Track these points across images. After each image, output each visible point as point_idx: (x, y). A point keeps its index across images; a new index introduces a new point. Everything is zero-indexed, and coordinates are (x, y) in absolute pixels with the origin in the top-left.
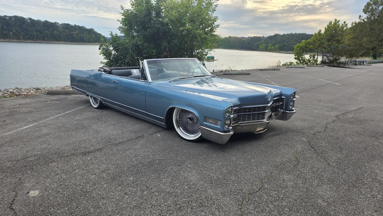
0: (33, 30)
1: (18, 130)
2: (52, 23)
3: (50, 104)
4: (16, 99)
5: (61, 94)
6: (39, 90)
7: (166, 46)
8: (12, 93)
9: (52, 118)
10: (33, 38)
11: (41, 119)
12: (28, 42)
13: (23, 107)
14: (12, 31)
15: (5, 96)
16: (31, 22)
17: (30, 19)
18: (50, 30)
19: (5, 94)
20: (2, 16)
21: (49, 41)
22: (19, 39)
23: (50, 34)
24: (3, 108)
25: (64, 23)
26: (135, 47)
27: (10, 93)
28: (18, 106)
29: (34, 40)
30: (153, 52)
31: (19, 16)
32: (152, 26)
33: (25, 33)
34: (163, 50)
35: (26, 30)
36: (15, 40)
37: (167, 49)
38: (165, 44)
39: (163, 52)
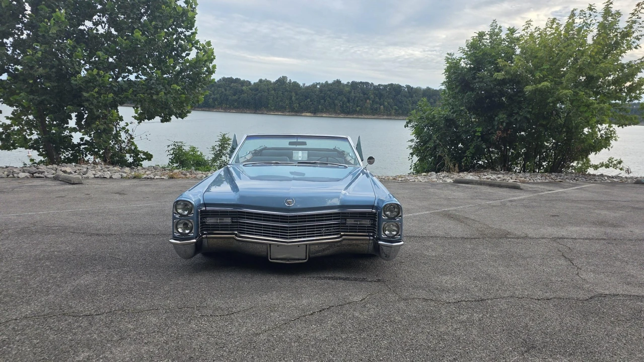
0: (408, 102)
7: (501, 121)
12: (399, 118)
14: (383, 104)
16: (409, 92)
17: (408, 87)
22: (390, 115)
30: (475, 132)
31: (395, 84)
33: (398, 107)
34: (496, 127)
35: (400, 102)
36: (385, 117)
37: (502, 125)
38: (501, 116)
39: (496, 131)
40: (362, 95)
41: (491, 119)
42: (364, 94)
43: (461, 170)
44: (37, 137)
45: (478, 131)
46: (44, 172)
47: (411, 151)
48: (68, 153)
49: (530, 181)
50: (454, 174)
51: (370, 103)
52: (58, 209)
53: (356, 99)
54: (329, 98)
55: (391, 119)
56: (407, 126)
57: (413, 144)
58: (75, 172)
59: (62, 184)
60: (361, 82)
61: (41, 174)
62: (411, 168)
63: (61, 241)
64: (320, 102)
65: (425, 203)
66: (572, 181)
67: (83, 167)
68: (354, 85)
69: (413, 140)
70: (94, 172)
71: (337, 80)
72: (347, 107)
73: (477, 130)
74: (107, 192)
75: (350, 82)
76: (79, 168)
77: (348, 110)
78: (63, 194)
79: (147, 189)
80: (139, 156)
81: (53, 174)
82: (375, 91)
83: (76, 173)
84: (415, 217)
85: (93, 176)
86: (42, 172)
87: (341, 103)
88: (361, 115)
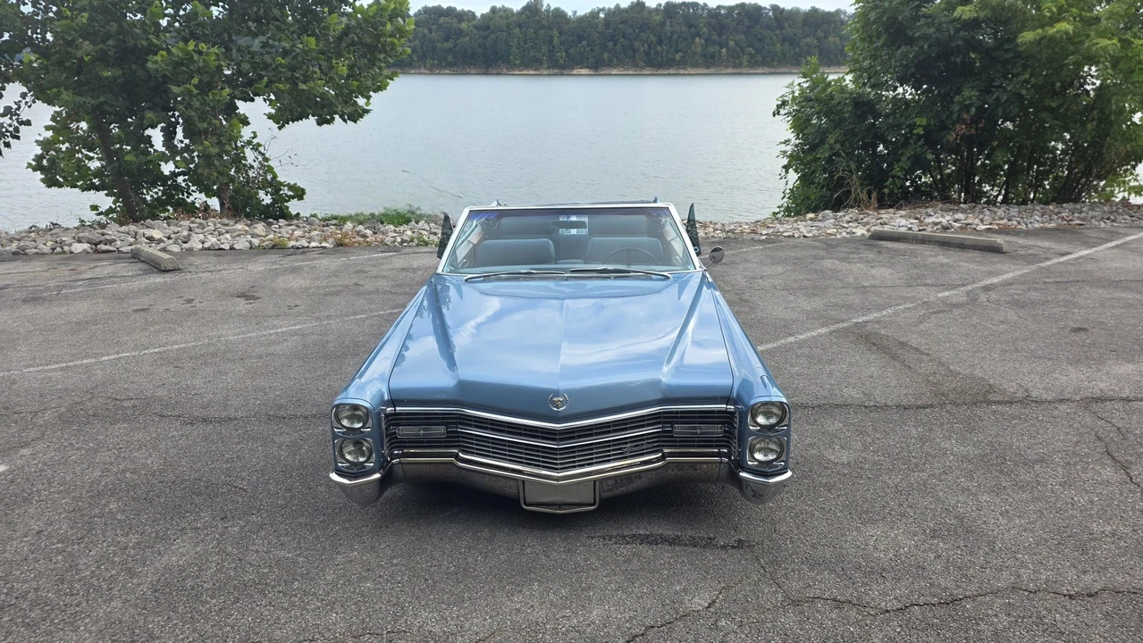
0: (775, 38)
2: (828, 13)
7: (967, 103)
10: (773, 60)
12: (757, 71)
14: (727, 46)
16: (776, 18)
17: (775, 8)
18: (820, 34)
20: (713, 9)
22: (739, 65)
23: (815, 47)
29: (773, 67)
30: (912, 127)
31: (750, 4)
33: (755, 50)
34: (955, 116)
35: (760, 40)
36: (730, 70)
37: (968, 112)
38: (966, 93)
39: (953, 124)
40: (686, 29)
41: (947, 99)
42: (690, 26)
43: (883, 204)
44: (100, 165)
45: (920, 126)
46: (115, 241)
47: (785, 161)
48: (156, 190)
49: (1019, 227)
50: (869, 215)
51: (702, 44)
52: (136, 348)
53: (675, 36)
54: (624, 37)
55: (741, 74)
56: (778, 113)
57: (789, 149)
58: (169, 238)
59: (146, 272)
60: (684, 4)
61: (110, 244)
62: (784, 197)
63: (138, 441)
64: (606, 46)
65: (817, 303)
66: (1103, 225)
67: (181, 226)
68: (670, 9)
69: (789, 140)
70: (201, 236)
72: (657, 53)
73: (918, 124)
74: (222, 295)
76: (176, 229)
77: (660, 59)
78: (145, 301)
79: (295, 282)
80: (282, 192)
81: (131, 245)
82: (710, 20)
83: (171, 241)
84: (801, 344)
85: (200, 246)
86: (111, 242)
87: (646, 46)
88: (685, 68)
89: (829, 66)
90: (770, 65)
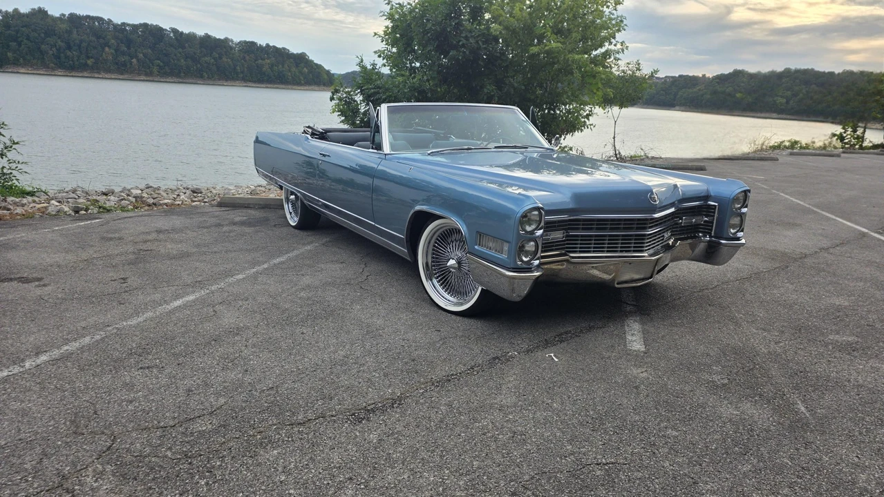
0: (179, 55)
1: (160, 309)
2: (219, 39)
3: (229, 232)
4: (149, 215)
5: (251, 206)
6: (199, 195)
7: (492, 93)
8: (138, 199)
9: (240, 277)
10: (180, 72)
11: (215, 278)
12: (168, 80)
13: (166, 241)
14: (136, 57)
15: (124, 208)
16: (176, 39)
17: (174, 31)
18: (216, 55)
19: (122, 200)
20: (118, 25)
21: (210, 79)
22: (151, 74)
23: (213, 65)
24: (120, 239)
25: (243, 39)
26: (416, 94)
27: (134, 200)
28: (154, 235)
29: (180, 77)
31: (152, 25)
32: (461, 43)
33: (163, 63)
35: (166, 55)
36: (143, 77)
40: (94, 39)
42: (98, 37)
51: (112, 53)
53: (84, 45)
54: (28, 39)
55: (153, 81)
60: (88, 17)
64: (8, 46)
68: (74, 20)
71: (40, 8)
72: (67, 57)
75: (67, 14)
77: (71, 62)
82: (117, 34)
87: (54, 49)
88: (99, 73)
89: (227, 81)
90: (178, 76)
